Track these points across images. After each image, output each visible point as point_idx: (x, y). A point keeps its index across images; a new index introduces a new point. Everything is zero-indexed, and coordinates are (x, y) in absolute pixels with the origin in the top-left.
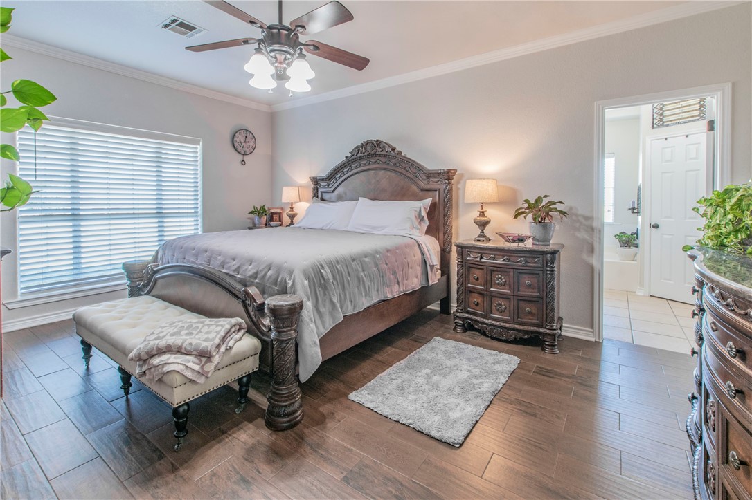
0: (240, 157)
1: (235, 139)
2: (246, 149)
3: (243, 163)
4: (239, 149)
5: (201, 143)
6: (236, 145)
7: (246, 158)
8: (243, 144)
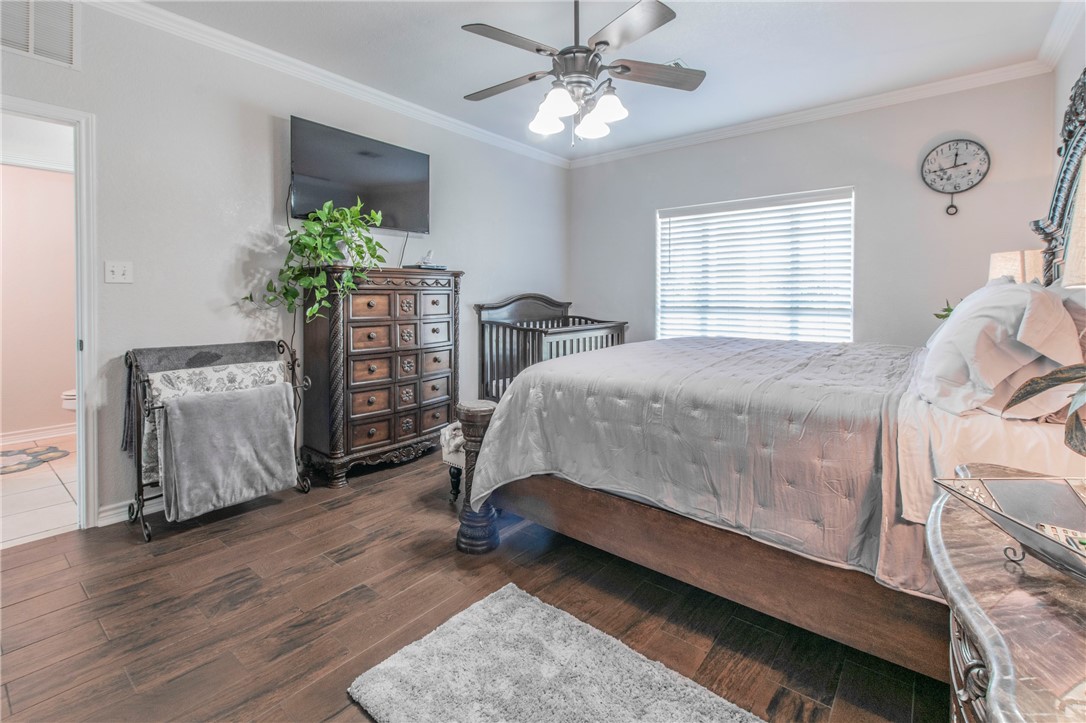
0: (946, 200)
1: (926, 167)
2: (959, 181)
3: (952, 210)
4: (939, 185)
5: (853, 194)
6: (929, 179)
7: (958, 200)
8: (949, 172)
